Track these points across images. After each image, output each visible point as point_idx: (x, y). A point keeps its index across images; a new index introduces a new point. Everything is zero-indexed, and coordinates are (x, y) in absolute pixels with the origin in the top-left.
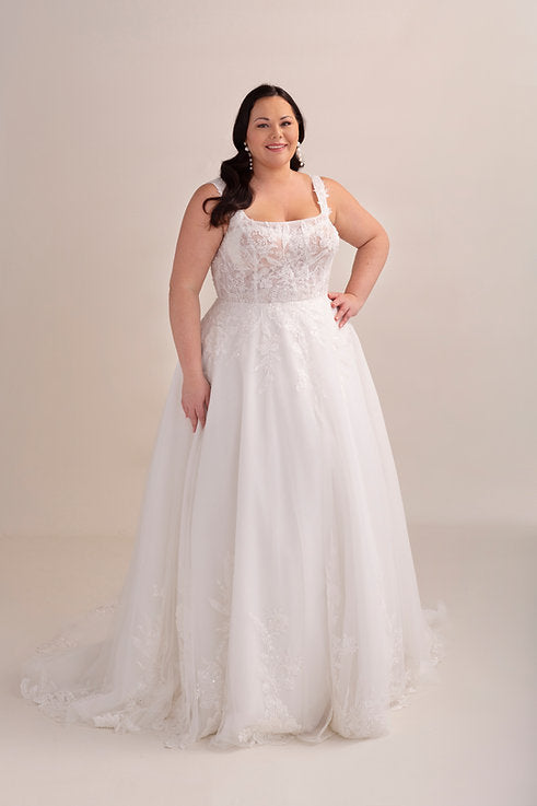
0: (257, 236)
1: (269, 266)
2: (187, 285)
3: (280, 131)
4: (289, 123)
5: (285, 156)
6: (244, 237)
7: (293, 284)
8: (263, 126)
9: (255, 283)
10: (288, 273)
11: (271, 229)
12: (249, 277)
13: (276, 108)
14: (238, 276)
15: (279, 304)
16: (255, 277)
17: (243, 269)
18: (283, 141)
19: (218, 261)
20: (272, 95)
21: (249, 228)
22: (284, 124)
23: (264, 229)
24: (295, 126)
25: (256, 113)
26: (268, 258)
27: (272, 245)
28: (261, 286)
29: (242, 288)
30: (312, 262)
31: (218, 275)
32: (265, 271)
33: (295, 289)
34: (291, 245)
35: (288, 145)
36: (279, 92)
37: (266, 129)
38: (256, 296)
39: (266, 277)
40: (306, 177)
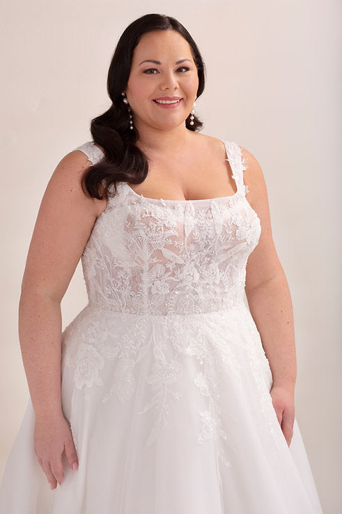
0: (148, 220)
1: (165, 262)
2: (44, 290)
3: (174, 79)
4: (187, 69)
5: (179, 114)
6: (130, 219)
7: (199, 290)
8: (150, 71)
9: (145, 287)
10: (191, 274)
11: (169, 210)
12: (136, 279)
13: (170, 47)
14: (121, 274)
15: (178, 317)
16: (145, 277)
17: (128, 265)
18: (177, 94)
19: (90, 253)
20: (164, 29)
21: (137, 207)
22: (179, 71)
23: (158, 208)
24: (193, 73)
25: (143, 53)
26: (164, 251)
27: (172, 232)
28: (154, 291)
29: (126, 293)
30: (223, 258)
31: (92, 273)
32: (160, 269)
33: (202, 297)
34: (197, 233)
35: (185, 99)
36: (174, 24)
37: (155, 76)
38: (146, 305)
39: (159, 278)
40: (213, 142)
